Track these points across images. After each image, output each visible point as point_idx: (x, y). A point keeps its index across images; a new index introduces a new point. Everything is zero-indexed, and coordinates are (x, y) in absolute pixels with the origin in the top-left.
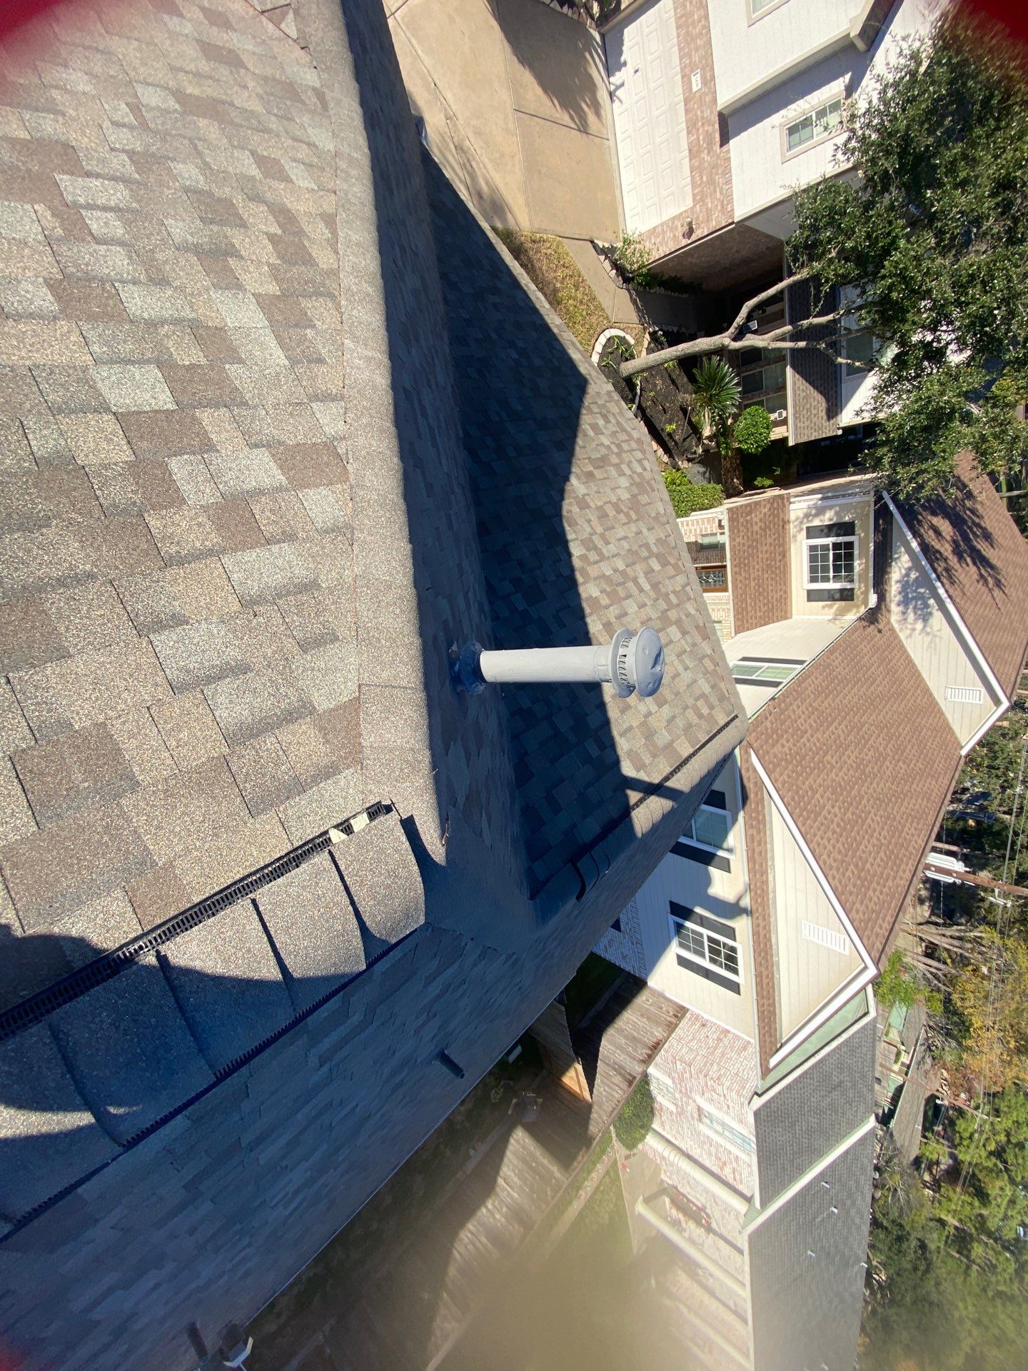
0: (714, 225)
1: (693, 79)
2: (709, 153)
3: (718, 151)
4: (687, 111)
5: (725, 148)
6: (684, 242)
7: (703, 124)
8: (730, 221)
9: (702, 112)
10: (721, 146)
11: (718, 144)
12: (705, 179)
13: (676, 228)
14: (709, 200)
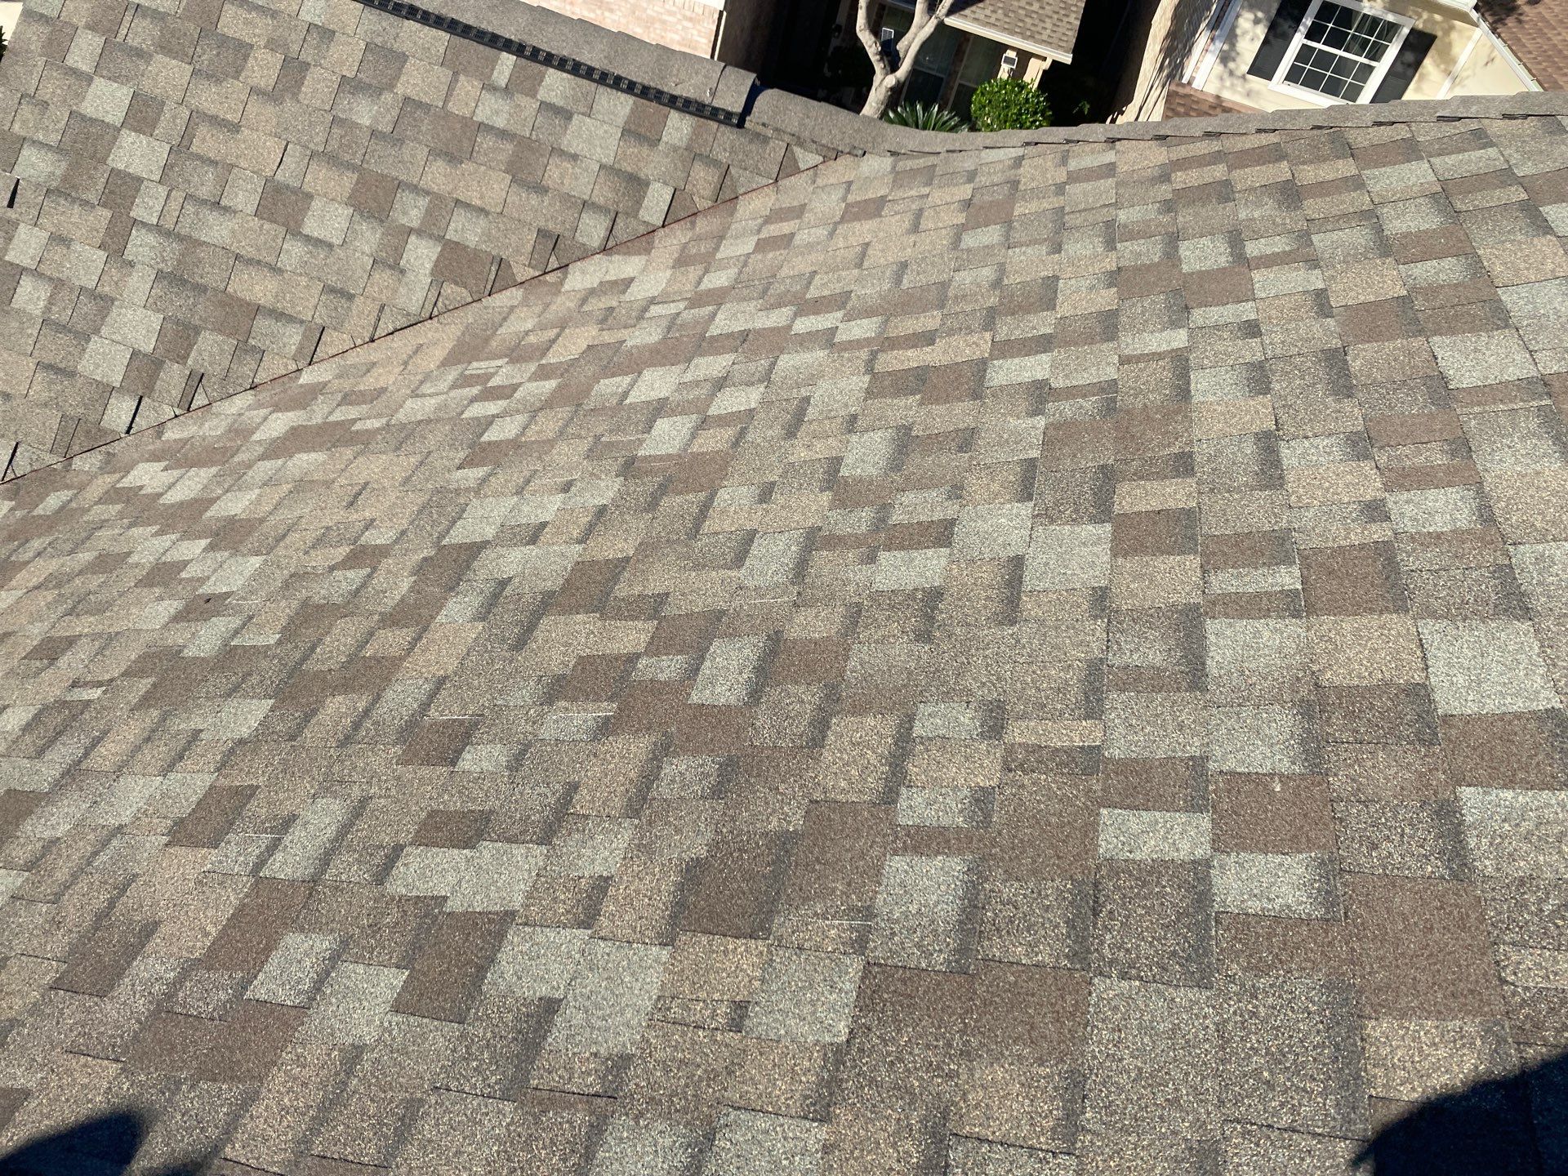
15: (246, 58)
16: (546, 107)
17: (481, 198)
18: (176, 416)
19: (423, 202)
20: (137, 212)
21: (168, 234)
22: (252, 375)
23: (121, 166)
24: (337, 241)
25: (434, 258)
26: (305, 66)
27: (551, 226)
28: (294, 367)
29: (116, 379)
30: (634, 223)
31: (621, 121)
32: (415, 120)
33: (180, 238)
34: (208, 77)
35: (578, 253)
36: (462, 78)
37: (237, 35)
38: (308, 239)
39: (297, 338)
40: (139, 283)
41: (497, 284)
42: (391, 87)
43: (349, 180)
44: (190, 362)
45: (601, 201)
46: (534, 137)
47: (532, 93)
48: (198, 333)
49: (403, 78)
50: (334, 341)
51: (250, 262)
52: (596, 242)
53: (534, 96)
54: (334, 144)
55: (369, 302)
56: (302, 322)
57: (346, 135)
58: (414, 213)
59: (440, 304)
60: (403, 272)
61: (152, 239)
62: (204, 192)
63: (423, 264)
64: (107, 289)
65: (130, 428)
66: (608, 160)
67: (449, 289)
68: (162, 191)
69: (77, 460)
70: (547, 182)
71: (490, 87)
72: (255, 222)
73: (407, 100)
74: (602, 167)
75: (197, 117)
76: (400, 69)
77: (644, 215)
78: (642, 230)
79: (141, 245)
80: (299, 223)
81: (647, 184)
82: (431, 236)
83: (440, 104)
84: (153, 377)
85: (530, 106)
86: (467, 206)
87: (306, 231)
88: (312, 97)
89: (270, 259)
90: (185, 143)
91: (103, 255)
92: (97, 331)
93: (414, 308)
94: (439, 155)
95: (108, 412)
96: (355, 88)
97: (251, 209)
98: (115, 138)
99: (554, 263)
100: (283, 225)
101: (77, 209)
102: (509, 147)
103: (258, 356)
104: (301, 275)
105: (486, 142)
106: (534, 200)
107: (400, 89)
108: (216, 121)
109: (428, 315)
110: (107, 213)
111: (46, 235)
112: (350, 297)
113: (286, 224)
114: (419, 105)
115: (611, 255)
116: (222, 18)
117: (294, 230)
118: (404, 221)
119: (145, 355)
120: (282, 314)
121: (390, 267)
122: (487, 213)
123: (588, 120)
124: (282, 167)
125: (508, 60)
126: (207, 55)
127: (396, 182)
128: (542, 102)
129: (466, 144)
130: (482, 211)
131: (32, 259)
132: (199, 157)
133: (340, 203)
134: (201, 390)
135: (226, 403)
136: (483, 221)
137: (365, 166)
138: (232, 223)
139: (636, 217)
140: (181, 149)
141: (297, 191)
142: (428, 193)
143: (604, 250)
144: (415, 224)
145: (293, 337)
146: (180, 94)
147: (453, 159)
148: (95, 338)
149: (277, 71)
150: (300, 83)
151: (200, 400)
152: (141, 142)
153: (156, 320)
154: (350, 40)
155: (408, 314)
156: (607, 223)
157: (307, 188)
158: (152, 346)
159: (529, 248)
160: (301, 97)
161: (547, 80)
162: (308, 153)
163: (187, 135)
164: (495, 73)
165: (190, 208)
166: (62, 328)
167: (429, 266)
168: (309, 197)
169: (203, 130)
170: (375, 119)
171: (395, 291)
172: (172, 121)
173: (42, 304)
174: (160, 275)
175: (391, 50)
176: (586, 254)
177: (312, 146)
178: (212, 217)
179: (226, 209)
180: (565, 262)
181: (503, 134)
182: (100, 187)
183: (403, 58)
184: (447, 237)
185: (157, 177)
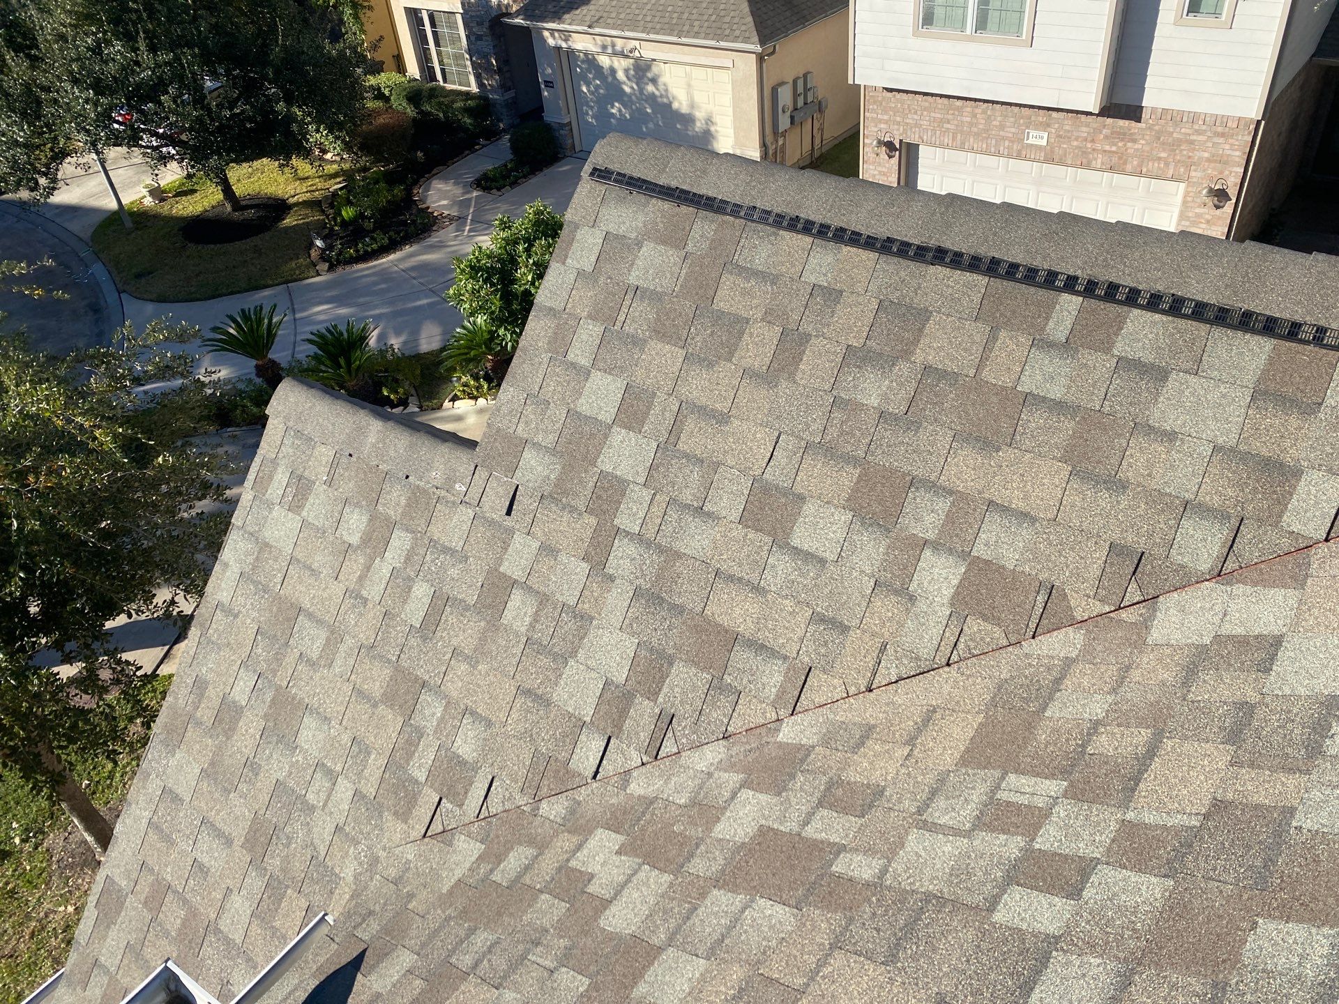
0: (1239, 156)
1: (1031, 141)
2: (1134, 141)
3: (1142, 125)
4: (1062, 163)
5: (1145, 115)
6: (1229, 208)
7: (1093, 141)
8: (1252, 127)
9: (1076, 139)
10: (1139, 120)
11: (1133, 123)
12: (1163, 155)
13: (1199, 216)
14: (1197, 155)
15: (741, 333)
16: (1125, 364)
17: (1026, 498)
18: (643, 764)
19: (943, 505)
20: (622, 521)
21: (649, 544)
22: (726, 721)
23: (608, 468)
24: (831, 556)
25: (955, 582)
26: (806, 338)
27: (1130, 538)
28: (774, 717)
29: (587, 713)
30: (1272, 535)
31: (1250, 379)
32: (936, 396)
33: (661, 550)
34: (701, 361)
35: (1176, 581)
36: (1003, 334)
37: (733, 310)
38: (797, 551)
39: (778, 678)
40: (617, 600)
41: (1044, 622)
42: (906, 354)
43: (848, 477)
44: (660, 700)
45: (1216, 501)
46: (1106, 409)
47: (1106, 346)
48: (671, 664)
49: (924, 341)
50: (822, 688)
51: (731, 578)
52: (1205, 564)
53: (1108, 350)
54: (833, 432)
55: (866, 637)
56: (785, 658)
57: (848, 419)
58: (929, 519)
59: (961, 646)
60: (912, 599)
61: (632, 549)
62: (687, 496)
63: (939, 589)
64: (587, 606)
65: (597, 772)
66: (1228, 439)
67: (974, 626)
68: (646, 494)
69: (544, 805)
70: (1127, 473)
71: (1043, 343)
72: (738, 531)
73: (927, 369)
74: (1216, 449)
75: (687, 409)
76: (921, 330)
77: (1291, 521)
78: (1286, 544)
79: (624, 557)
80: (788, 533)
81: (1297, 473)
82: (951, 551)
83: (972, 372)
84: (623, 714)
85: (1101, 364)
86: (1004, 510)
87: (795, 542)
88: (811, 376)
89: (754, 577)
90: (672, 440)
91: (585, 566)
92: (574, 653)
93: (926, 651)
94: (966, 440)
95: (577, 751)
96: (864, 360)
97: (735, 515)
98: (606, 437)
99: (1134, 594)
100: (769, 534)
101: (566, 516)
102: (1068, 426)
103: (733, 698)
104: (786, 597)
105: (1034, 420)
106: (1104, 499)
107: (919, 357)
108: (704, 412)
109: (944, 661)
110: (593, 521)
111: (536, 544)
112: (844, 629)
113: (772, 533)
114: (943, 374)
115: (1229, 583)
116: (718, 293)
117: (781, 541)
118: (917, 530)
119: (617, 687)
120: (763, 646)
121: (897, 592)
122: (1034, 520)
123: (1193, 380)
124: (771, 464)
125: (1070, 304)
126: (700, 336)
127: (908, 478)
128: (1120, 359)
129: (1005, 425)
130: (1025, 517)
131: (523, 569)
132: (686, 456)
133: (836, 507)
134: (670, 734)
135: (696, 755)
136: (1026, 533)
137: (870, 458)
138: (716, 532)
139: (1276, 524)
140: (668, 446)
141: (786, 493)
142: (951, 492)
143: (1218, 575)
144: (931, 535)
145: (773, 677)
146: (670, 384)
147: (987, 445)
148: (571, 662)
149: (773, 347)
150: (797, 359)
151: (669, 747)
152: (630, 440)
153: (630, 644)
154: (860, 299)
155: (918, 658)
156: (1225, 533)
157: (798, 489)
158: (624, 676)
159: (1095, 570)
160: (799, 375)
161: (1129, 326)
162: (803, 444)
163: (675, 430)
164: (1051, 324)
165: (673, 515)
166: (542, 649)
167: (948, 592)
168: (801, 499)
169: (690, 424)
170: (885, 398)
171: (901, 625)
172: (660, 415)
173: (528, 620)
174: (637, 593)
175: (909, 307)
176: (1187, 580)
177: (806, 435)
178: (693, 524)
179: (709, 515)
180: (1152, 593)
181: (1059, 407)
182: (588, 493)
183: (924, 315)
184: (974, 553)
185: (642, 480)
